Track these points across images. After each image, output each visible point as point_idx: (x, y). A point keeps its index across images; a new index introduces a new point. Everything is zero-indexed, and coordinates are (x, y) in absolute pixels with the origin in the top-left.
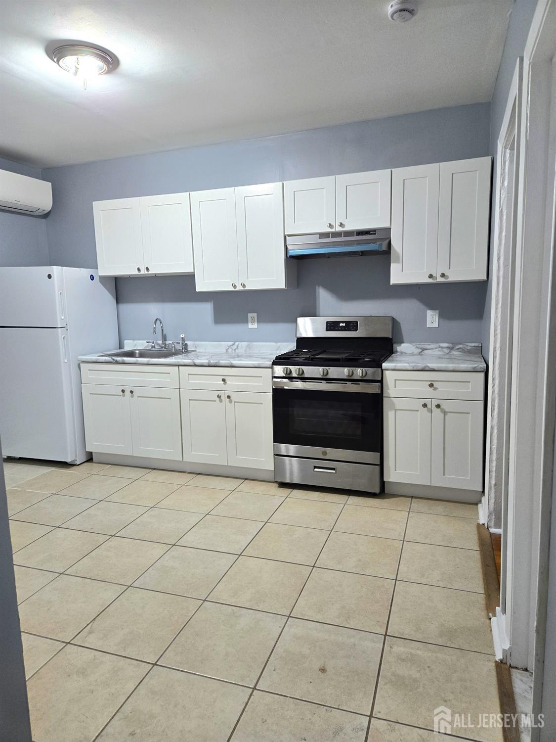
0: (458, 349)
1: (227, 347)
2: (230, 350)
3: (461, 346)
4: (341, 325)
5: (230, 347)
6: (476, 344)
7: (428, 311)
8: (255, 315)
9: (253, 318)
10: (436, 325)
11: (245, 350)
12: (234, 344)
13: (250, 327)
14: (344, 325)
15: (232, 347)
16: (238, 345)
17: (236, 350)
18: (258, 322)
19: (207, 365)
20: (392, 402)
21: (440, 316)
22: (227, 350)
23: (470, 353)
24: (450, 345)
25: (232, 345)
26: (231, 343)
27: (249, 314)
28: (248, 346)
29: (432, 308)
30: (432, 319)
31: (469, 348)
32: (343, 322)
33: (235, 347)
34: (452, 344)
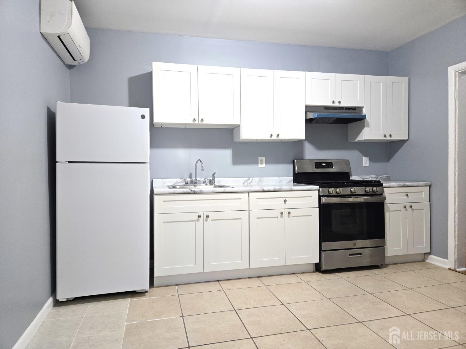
0: (380, 178)
1: (244, 182)
2: (246, 184)
3: (380, 177)
4: (323, 164)
5: (246, 181)
6: (387, 175)
7: (364, 157)
8: (264, 158)
9: (262, 161)
10: (368, 165)
11: (258, 183)
12: (249, 179)
13: (259, 167)
14: (325, 164)
15: (247, 181)
16: (252, 180)
17: (251, 183)
18: (266, 163)
19: (273, 190)
20: (388, 206)
21: (370, 160)
22: (244, 183)
23: (385, 180)
24: (376, 176)
25: (248, 180)
26: (247, 178)
27: (259, 158)
28: (260, 181)
29: (365, 156)
30: (366, 161)
31: (385, 177)
32: (324, 163)
33: (250, 181)
34: (377, 175)
